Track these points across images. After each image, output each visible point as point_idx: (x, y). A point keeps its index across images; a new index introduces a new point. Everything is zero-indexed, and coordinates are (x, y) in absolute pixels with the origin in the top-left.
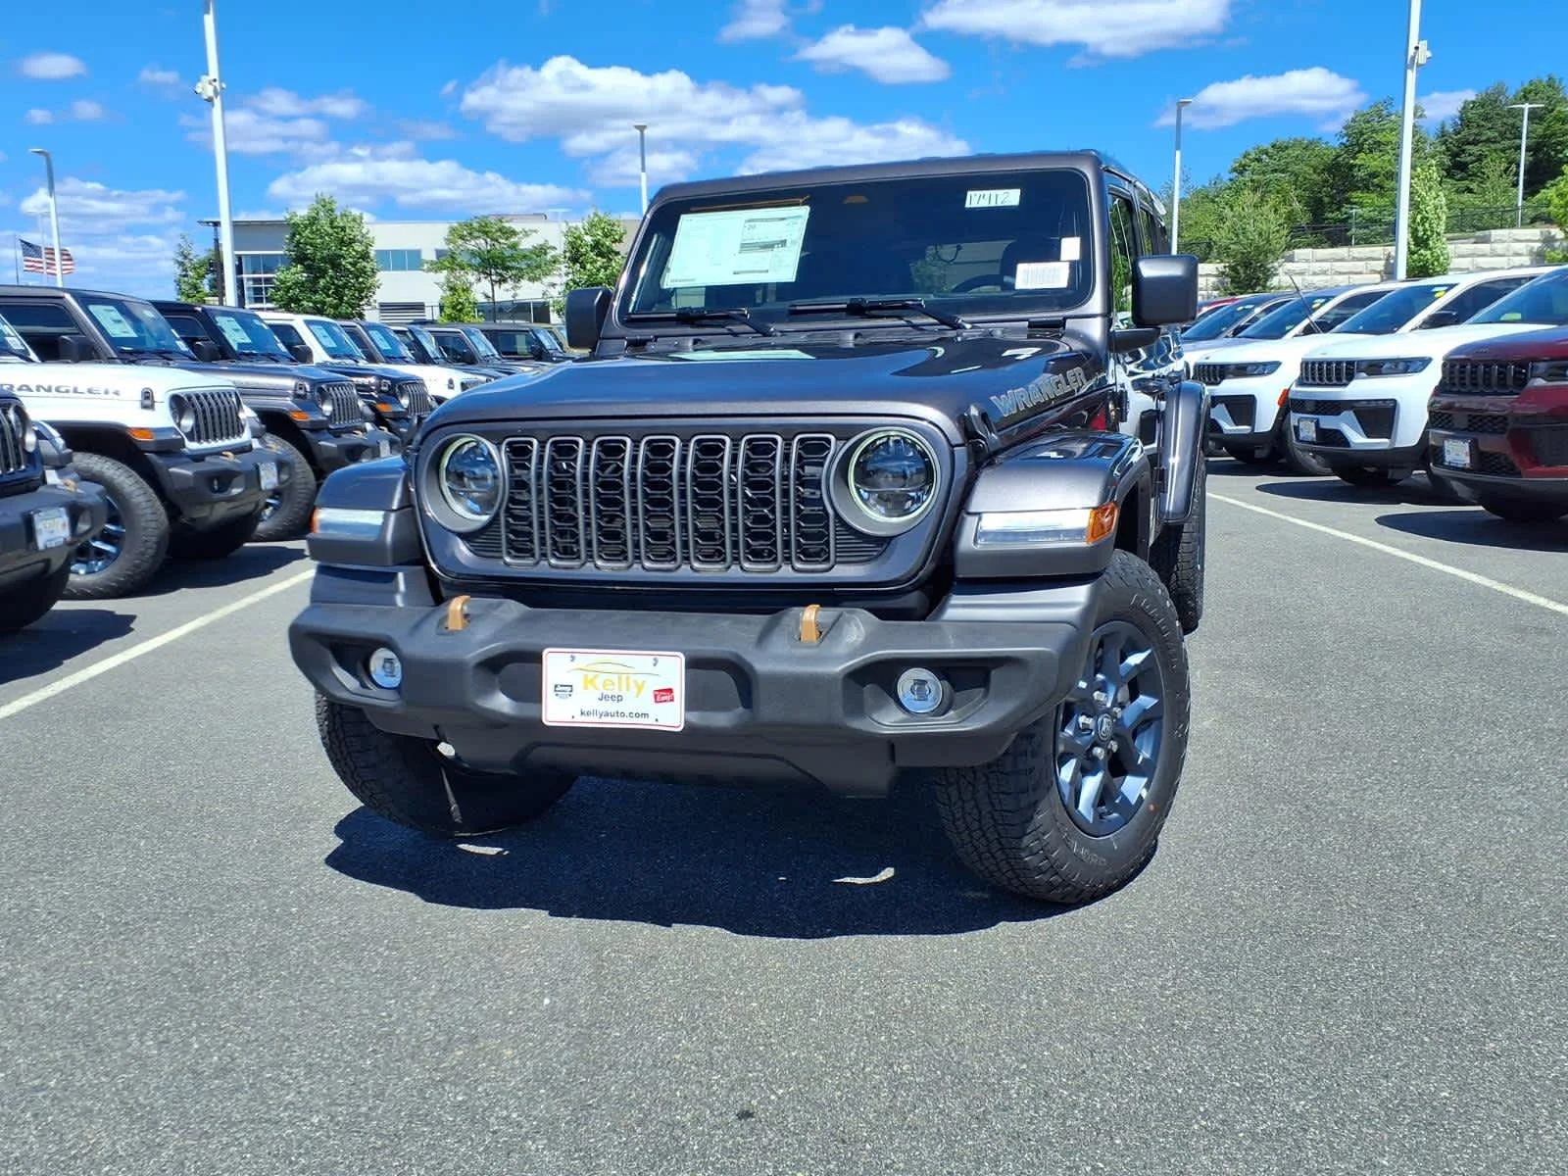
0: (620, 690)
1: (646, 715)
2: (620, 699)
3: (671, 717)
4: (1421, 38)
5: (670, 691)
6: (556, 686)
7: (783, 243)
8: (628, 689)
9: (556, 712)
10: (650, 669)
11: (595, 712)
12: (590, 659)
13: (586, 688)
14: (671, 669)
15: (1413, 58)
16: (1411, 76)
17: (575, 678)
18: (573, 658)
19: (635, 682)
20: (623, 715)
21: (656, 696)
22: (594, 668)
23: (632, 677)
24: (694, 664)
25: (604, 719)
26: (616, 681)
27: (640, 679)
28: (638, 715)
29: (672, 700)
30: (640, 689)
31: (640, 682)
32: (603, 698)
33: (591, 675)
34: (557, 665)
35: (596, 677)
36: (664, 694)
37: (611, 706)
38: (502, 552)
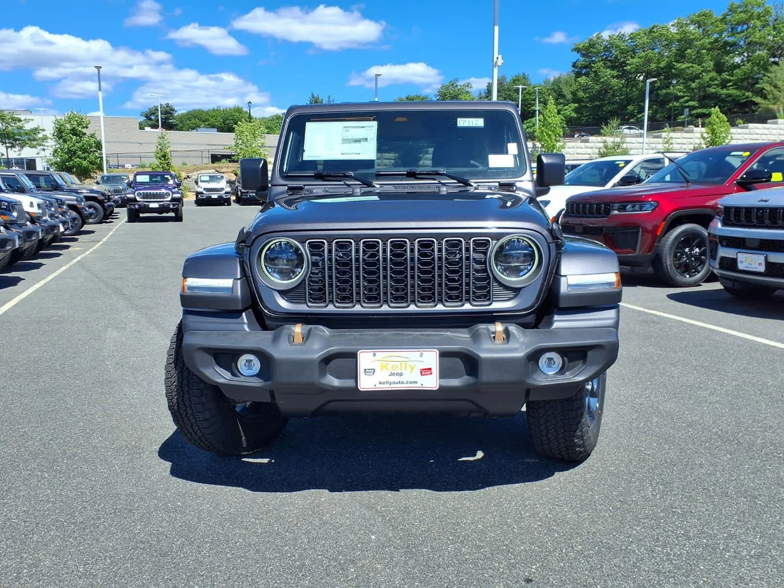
1: (415, 382)
2: (401, 374)
3: (432, 383)
4: (499, 54)
5: (430, 369)
6: (365, 370)
7: (366, 140)
8: (406, 368)
9: (366, 383)
10: (420, 359)
11: (387, 382)
12: (381, 355)
13: (382, 370)
14: (431, 358)
15: (496, 62)
16: (496, 71)
17: (376, 366)
18: (374, 355)
19: (410, 365)
20: (403, 383)
21: (421, 372)
22: (384, 359)
23: (408, 363)
24: (443, 355)
25: (392, 386)
26: (399, 366)
27: (412, 364)
28: (411, 383)
29: (431, 374)
30: (412, 369)
31: (412, 366)
32: (392, 374)
33: (385, 363)
34: (365, 359)
35: (387, 364)
36: (426, 371)
37: (396, 379)
38: (306, 300)
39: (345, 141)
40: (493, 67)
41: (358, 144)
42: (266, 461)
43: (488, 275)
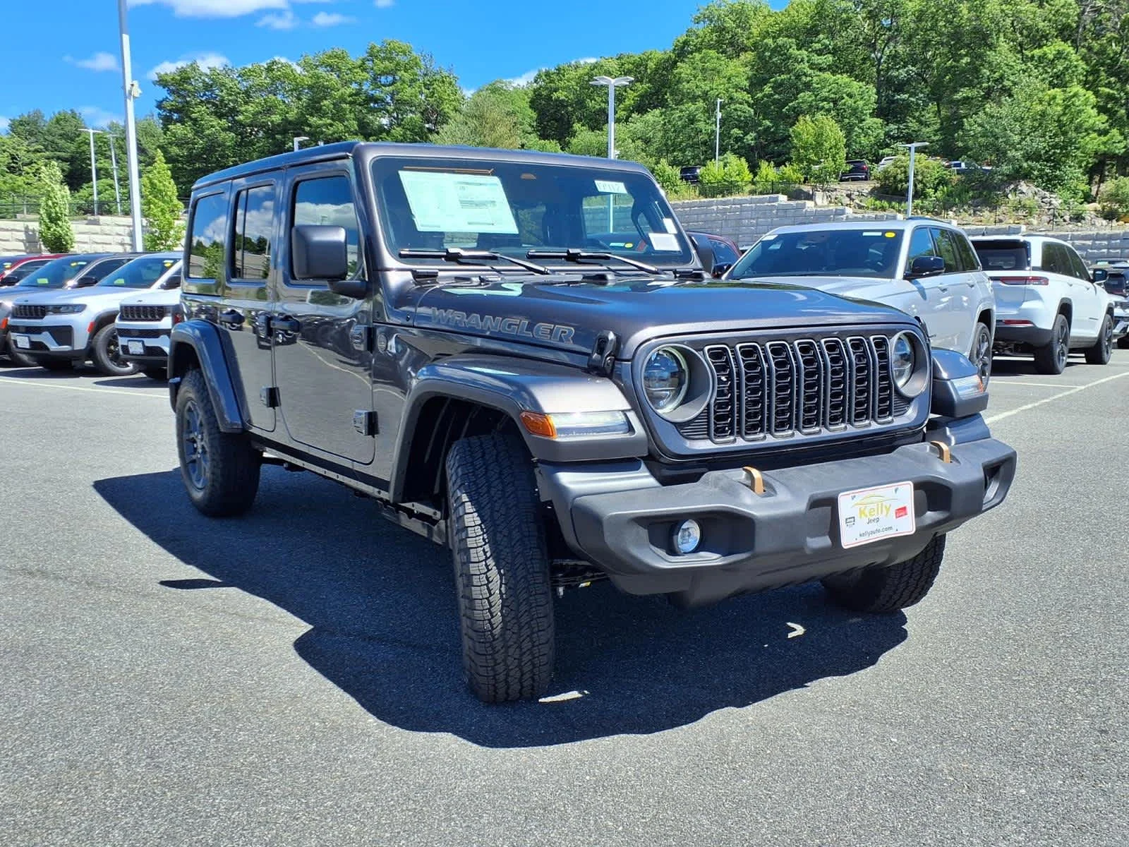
0: (878, 513)
1: (890, 528)
2: (878, 520)
3: (907, 526)
4: (133, 79)
5: (904, 509)
6: (846, 520)
8: (882, 512)
9: (850, 538)
10: (894, 496)
11: (866, 533)
12: (859, 496)
13: (861, 517)
14: (905, 493)
15: (130, 92)
16: (130, 104)
17: (855, 512)
18: (853, 497)
19: (886, 507)
20: (878, 531)
21: (896, 514)
23: (883, 504)
24: (918, 486)
25: (870, 537)
26: (875, 509)
27: (888, 504)
28: (886, 529)
29: (906, 514)
30: (888, 510)
31: (888, 506)
32: (870, 521)
33: (863, 507)
34: (847, 505)
35: (865, 508)
36: (901, 511)
37: (874, 527)
38: (708, 434)
39: (466, 203)
40: (126, 98)
41: (484, 210)
42: (574, 694)
43: (890, 382)
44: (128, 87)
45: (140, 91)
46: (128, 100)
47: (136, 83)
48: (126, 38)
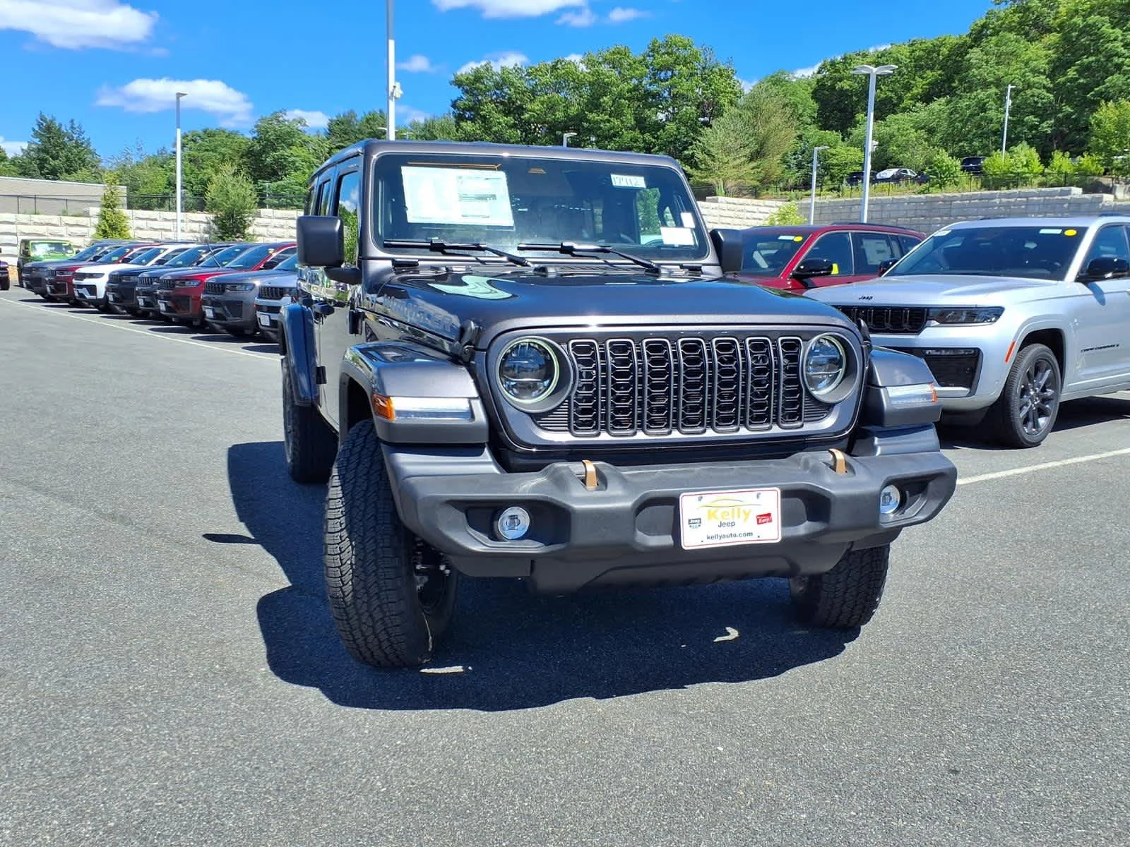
0: (733, 517)
1: (750, 534)
2: (733, 524)
3: (772, 533)
4: (396, 81)
5: (769, 515)
6: (690, 520)
7: (494, 197)
8: (739, 516)
9: (692, 539)
10: (755, 501)
11: (716, 537)
12: (710, 498)
13: (710, 518)
14: (770, 500)
15: (392, 93)
16: (392, 104)
17: (702, 513)
18: (700, 499)
19: (744, 511)
20: (735, 536)
21: (758, 520)
22: (713, 504)
23: (742, 508)
24: (787, 494)
25: (723, 540)
26: (730, 513)
27: (747, 509)
28: (746, 535)
29: (770, 521)
30: (747, 515)
31: (747, 511)
32: (722, 525)
33: (713, 510)
34: (690, 505)
35: (716, 511)
36: (764, 518)
37: (726, 530)
38: (569, 427)
39: (463, 197)
40: (388, 98)
41: (483, 204)
42: (459, 669)
43: (800, 386)
44: (391, 89)
45: (401, 92)
46: (390, 101)
47: (398, 85)
48: (392, 43)
